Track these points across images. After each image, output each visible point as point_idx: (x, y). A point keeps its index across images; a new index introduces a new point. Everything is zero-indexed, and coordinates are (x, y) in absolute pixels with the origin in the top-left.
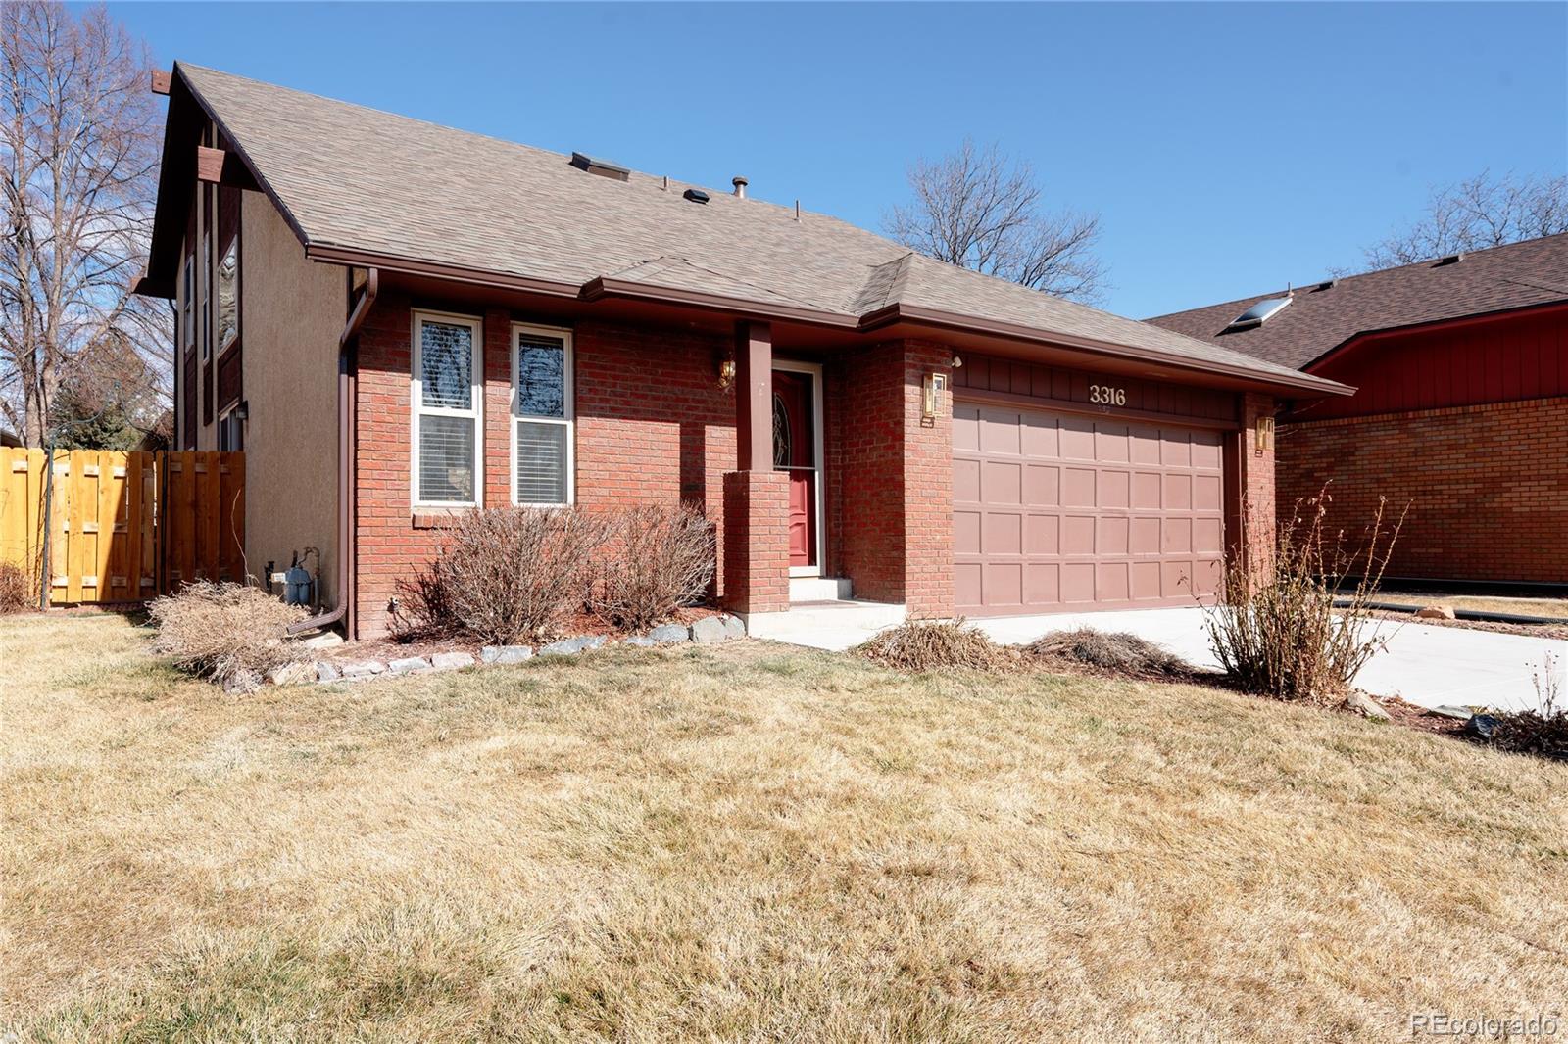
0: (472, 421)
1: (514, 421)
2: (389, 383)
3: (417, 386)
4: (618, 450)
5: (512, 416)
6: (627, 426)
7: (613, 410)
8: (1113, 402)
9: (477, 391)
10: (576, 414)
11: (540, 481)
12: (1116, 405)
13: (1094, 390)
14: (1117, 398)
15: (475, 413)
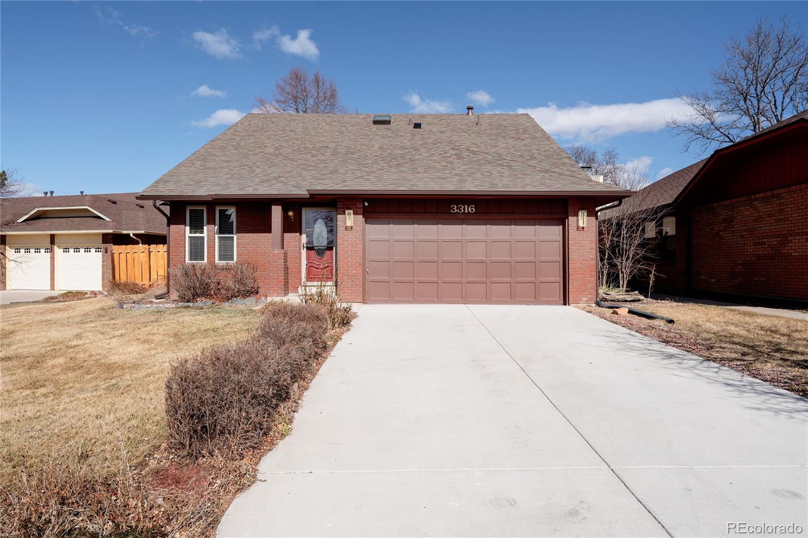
0: (204, 237)
1: (217, 236)
2: (179, 228)
3: (188, 228)
4: (251, 243)
5: (216, 235)
6: (254, 235)
7: (249, 230)
8: (466, 211)
9: (205, 228)
10: (238, 232)
11: (226, 254)
12: (469, 213)
13: (454, 207)
14: (471, 209)
15: (205, 235)
